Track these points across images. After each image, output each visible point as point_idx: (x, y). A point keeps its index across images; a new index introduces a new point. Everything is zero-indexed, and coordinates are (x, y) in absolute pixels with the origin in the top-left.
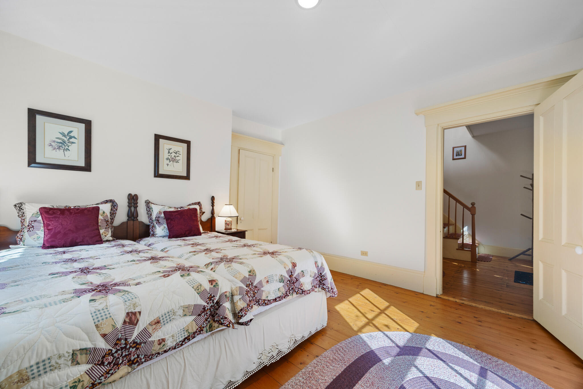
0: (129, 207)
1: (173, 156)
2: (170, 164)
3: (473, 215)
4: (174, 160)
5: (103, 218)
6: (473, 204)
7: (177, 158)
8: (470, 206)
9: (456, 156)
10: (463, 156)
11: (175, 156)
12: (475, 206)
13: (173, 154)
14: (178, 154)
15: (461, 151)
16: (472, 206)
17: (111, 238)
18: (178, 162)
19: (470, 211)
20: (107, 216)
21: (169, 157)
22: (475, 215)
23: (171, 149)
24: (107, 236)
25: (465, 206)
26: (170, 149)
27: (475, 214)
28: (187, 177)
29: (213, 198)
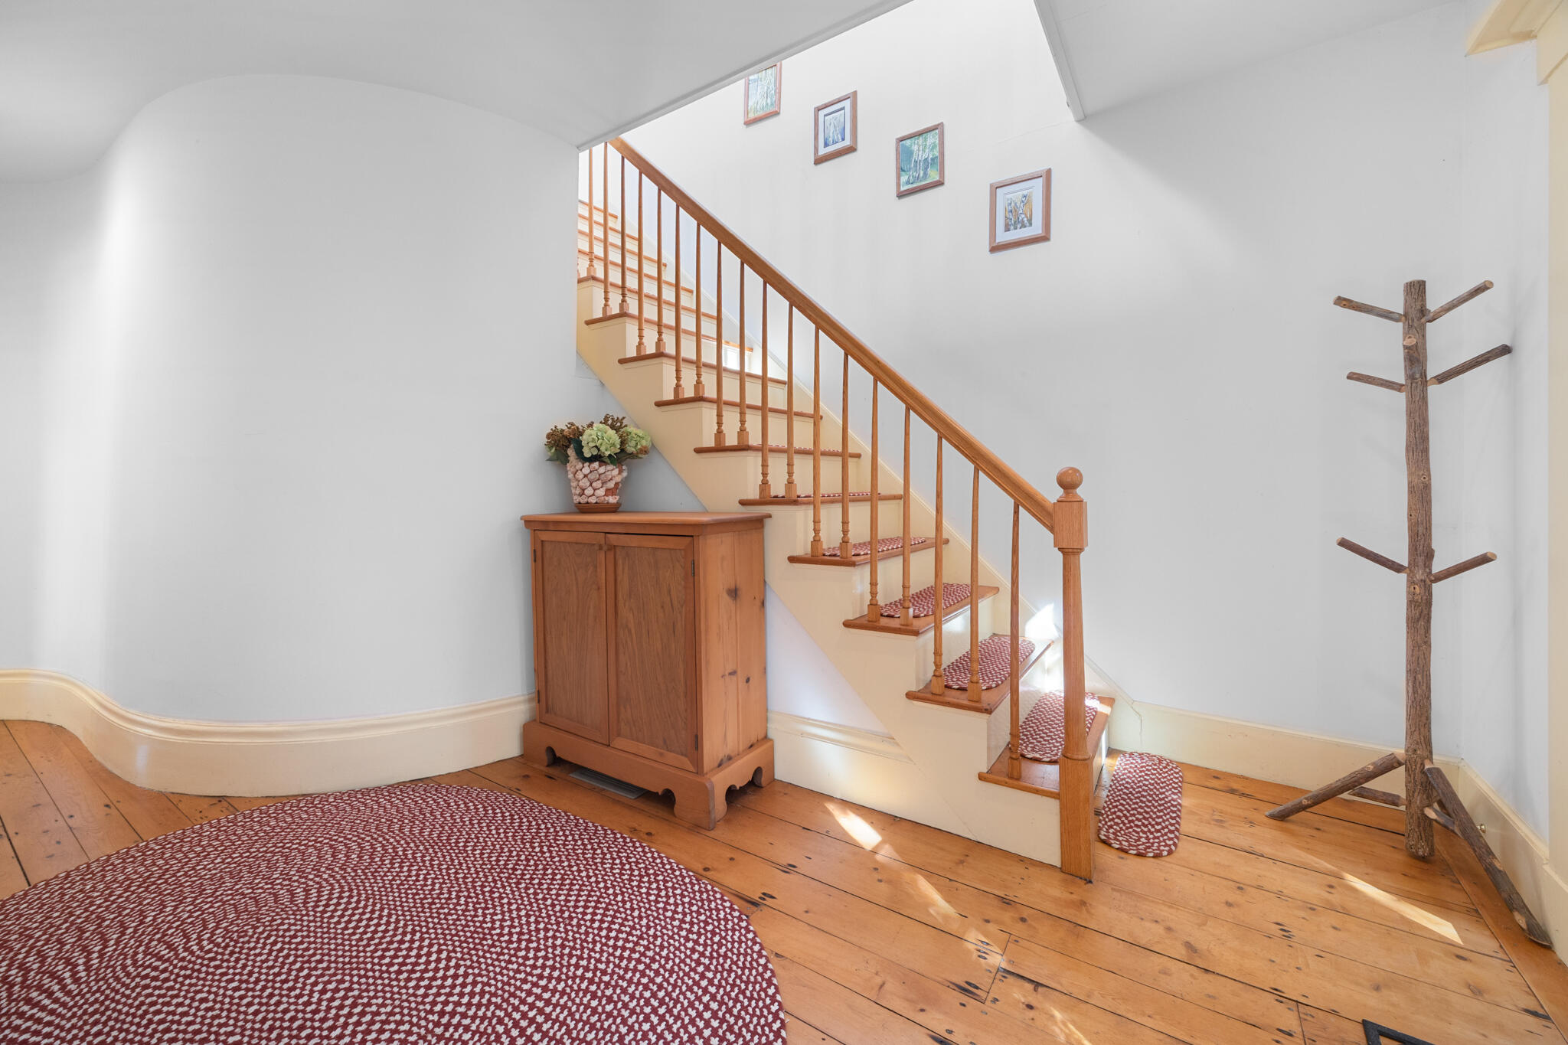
3: (1070, 554)
6: (1069, 482)
8: (1052, 493)
9: (1007, 229)
10: (1036, 229)
12: (1079, 491)
15: (1027, 199)
16: (1061, 491)
19: (1052, 529)
22: (1082, 555)
25: (1023, 497)
27: (1082, 550)
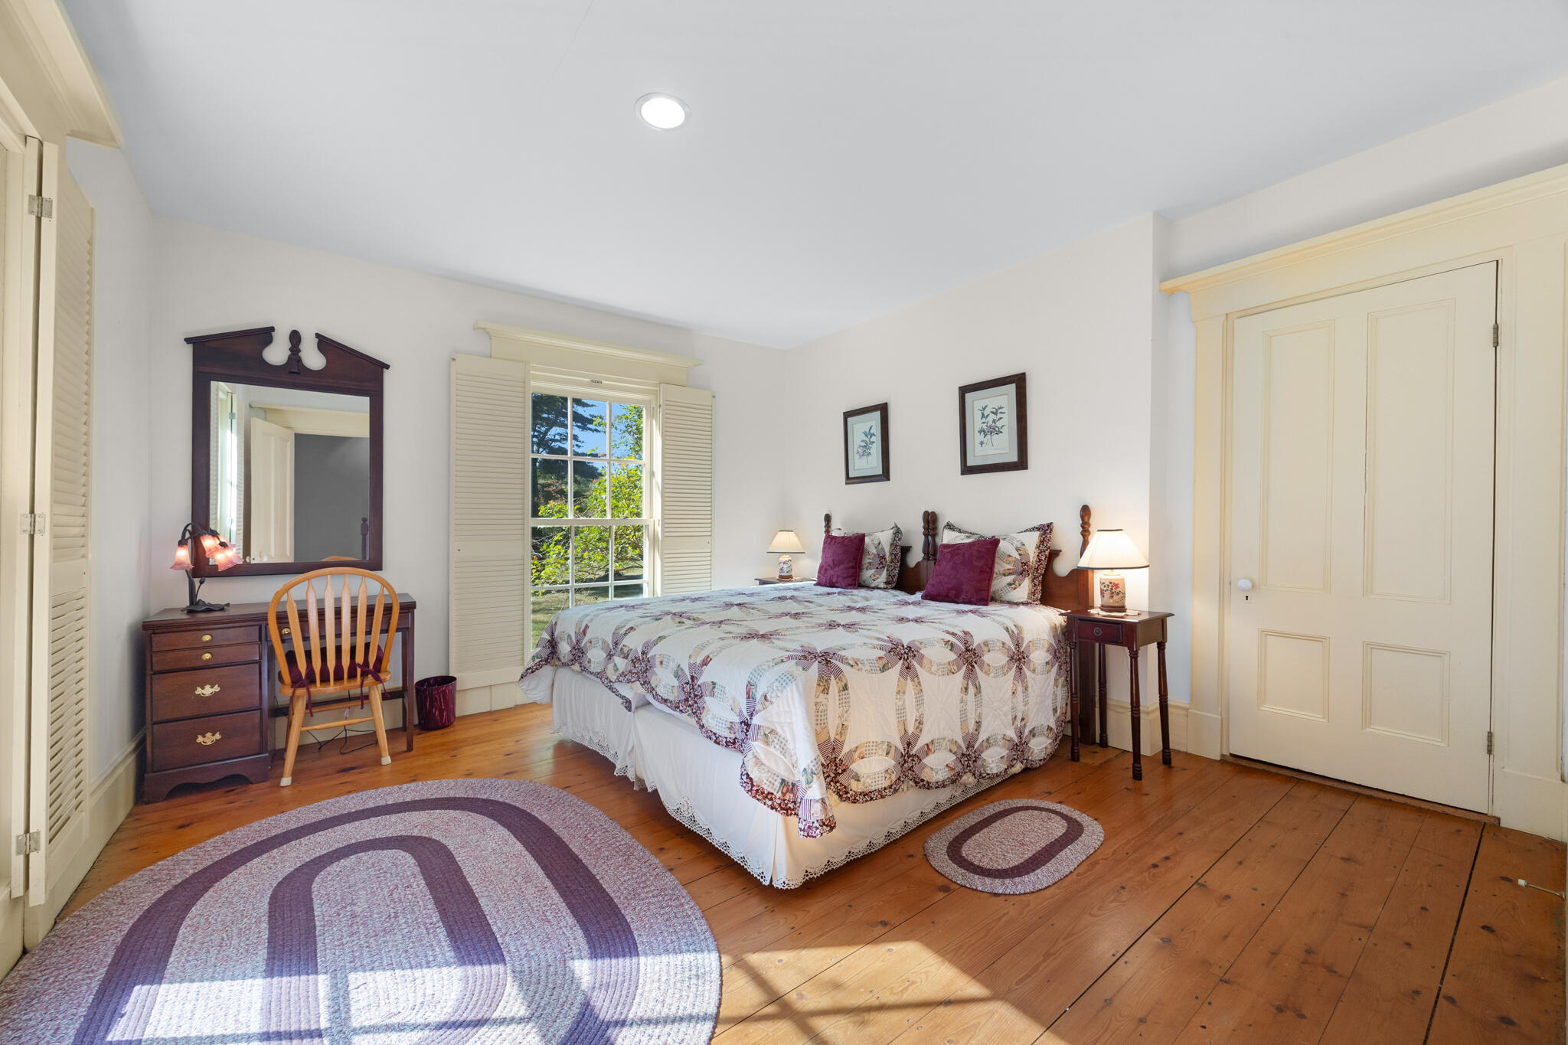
0: (926, 535)
1: (990, 423)
2: (985, 440)
4: (993, 430)
5: (875, 552)
7: (999, 424)
11: (994, 421)
13: (992, 417)
14: (1001, 413)
17: (882, 585)
18: (1001, 432)
20: (883, 549)
21: (984, 426)
23: (986, 406)
24: (879, 580)
26: (984, 409)
28: (1021, 464)
29: (1085, 511)
